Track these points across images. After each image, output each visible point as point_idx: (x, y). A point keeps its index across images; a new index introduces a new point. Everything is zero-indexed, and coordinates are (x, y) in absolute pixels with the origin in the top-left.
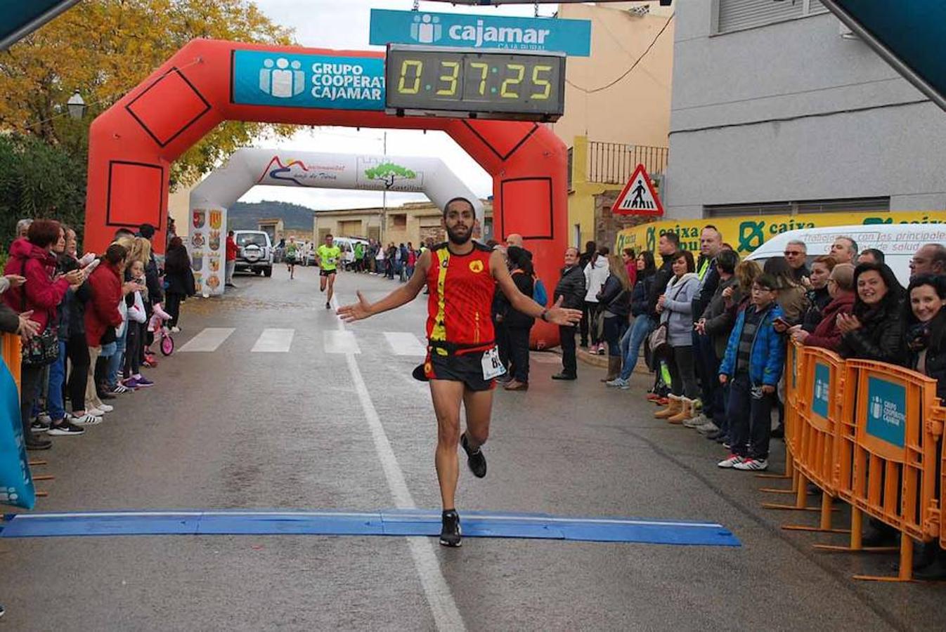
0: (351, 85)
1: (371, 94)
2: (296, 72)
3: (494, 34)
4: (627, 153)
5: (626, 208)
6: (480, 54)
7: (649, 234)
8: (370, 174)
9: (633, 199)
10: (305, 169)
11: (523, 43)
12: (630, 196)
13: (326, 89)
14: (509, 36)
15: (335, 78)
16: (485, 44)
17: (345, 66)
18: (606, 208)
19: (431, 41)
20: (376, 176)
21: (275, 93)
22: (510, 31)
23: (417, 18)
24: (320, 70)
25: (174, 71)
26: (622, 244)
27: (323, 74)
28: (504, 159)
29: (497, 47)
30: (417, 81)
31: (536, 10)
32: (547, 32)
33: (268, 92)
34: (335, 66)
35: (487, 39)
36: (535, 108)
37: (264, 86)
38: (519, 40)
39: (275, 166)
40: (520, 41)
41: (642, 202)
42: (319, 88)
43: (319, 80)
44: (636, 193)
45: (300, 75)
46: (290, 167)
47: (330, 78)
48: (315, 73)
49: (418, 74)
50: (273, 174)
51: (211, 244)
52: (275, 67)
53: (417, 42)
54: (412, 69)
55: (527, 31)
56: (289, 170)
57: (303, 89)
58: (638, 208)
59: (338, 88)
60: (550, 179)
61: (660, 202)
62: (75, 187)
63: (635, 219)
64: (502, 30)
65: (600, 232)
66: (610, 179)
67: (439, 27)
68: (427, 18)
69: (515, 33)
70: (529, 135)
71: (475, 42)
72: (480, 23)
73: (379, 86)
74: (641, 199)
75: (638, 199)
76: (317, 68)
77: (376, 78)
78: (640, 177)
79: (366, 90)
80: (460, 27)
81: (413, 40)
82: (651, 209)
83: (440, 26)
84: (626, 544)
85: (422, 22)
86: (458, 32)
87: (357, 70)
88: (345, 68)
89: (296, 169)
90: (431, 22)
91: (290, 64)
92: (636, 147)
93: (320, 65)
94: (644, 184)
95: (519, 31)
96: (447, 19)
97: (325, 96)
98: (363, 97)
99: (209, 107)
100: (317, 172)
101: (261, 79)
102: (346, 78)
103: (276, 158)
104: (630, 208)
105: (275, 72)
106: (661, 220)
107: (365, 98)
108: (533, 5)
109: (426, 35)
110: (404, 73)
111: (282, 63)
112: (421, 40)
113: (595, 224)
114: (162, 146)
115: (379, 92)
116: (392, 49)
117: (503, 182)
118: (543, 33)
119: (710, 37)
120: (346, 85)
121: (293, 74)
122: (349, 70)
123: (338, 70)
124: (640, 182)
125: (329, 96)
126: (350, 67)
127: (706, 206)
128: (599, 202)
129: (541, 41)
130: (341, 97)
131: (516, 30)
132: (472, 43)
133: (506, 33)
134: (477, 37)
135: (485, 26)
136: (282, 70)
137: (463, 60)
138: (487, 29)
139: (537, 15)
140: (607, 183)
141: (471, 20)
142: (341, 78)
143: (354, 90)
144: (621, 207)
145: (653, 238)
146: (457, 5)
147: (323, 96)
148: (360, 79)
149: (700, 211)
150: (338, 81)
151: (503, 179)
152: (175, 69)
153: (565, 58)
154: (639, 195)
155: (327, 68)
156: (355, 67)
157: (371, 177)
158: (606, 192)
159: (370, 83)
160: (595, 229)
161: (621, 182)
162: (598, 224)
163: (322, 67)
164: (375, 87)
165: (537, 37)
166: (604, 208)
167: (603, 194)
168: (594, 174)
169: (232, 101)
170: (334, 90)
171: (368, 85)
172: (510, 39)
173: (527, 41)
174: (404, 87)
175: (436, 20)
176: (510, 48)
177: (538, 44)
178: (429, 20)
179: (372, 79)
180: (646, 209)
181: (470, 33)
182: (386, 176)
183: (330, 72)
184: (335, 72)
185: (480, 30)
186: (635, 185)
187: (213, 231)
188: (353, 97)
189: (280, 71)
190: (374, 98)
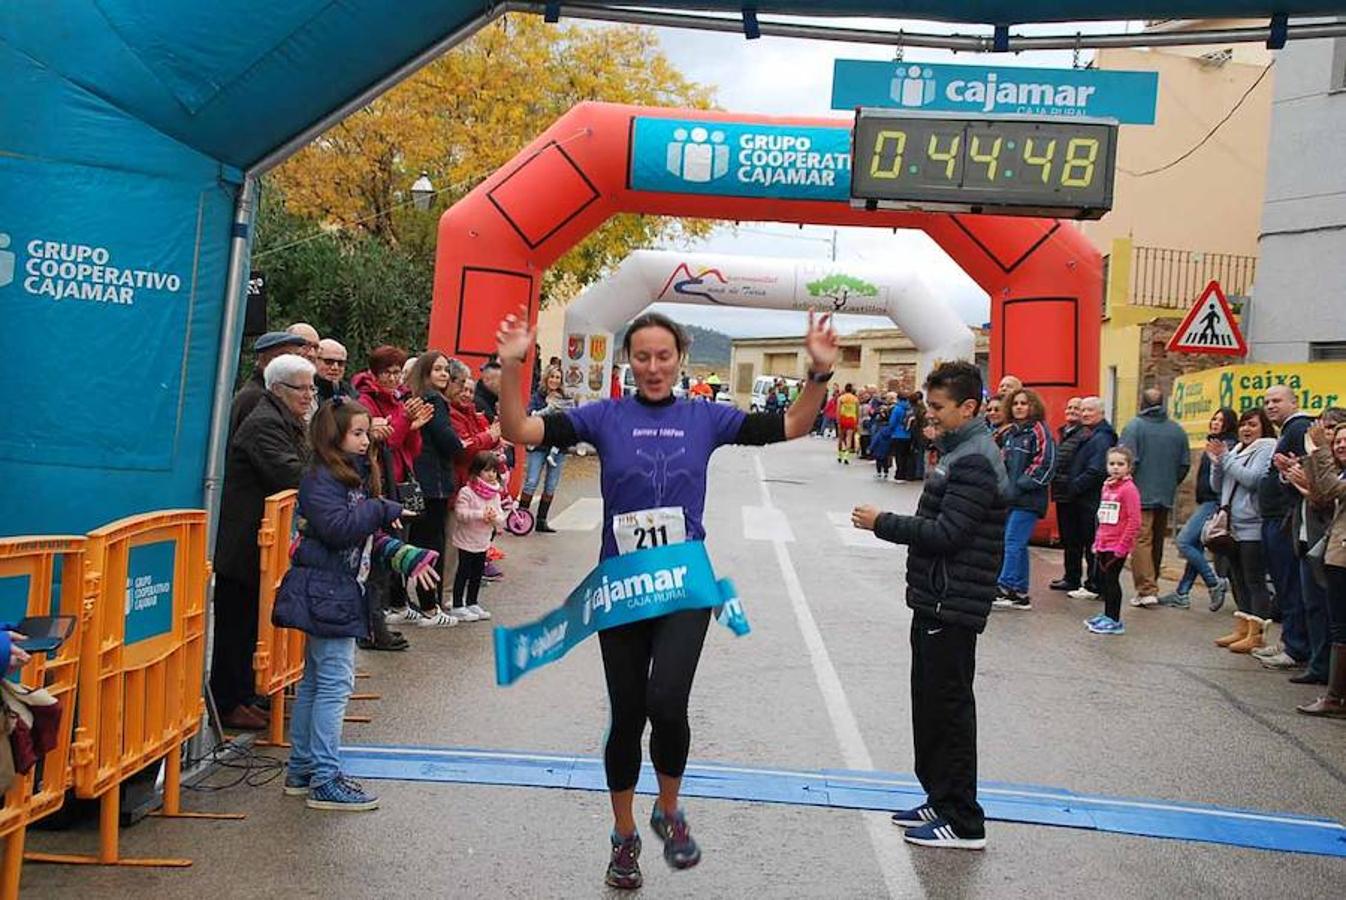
0: (792, 164)
1: (820, 177)
2: (717, 147)
3: (1012, 93)
4: (1192, 264)
5: (1189, 344)
6: (990, 122)
7: (1224, 383)
8: (814, 289)
9: (1201, 331)
10: (723, 281)
11: (1054, 105)
12: (1197, 327)
13: (759, 170)
14: (1033, 97)
15: (771, 155)
16: (998, 107)
17: (786, 139)
18: (1158, 344)
19: (919, 104)
20: (822, 292)
21: (687, 177)
22: (1036, 89)
23: (900, 72)
24: (751, 145)
25: (553, 146)
26: (1181, 398)
27: (754, 150)
28: (1008, 271)
29: (1015, 111)
30: (898, 160)
31: (1076, 58)
32: (1092, 90)
33: (678, 174)
34: (771, 138)
35: (1001, 99)
36: (1069, 199)
37: (672, 166)
38: (1048, 102)
39: (682, 276)
40: (1051, 103)
41: (1214, 336)
42: (749, 168)
43: (748, 157)
44: (1206, 322)
45: (723, 151)
46: (703, 278)
47: (764, 154)
48: (744, 149)
49: (900, 150)
50: (678, 288)
51: (591, 382)
52: (689, 140)
53: (900, 105)
54: (891, 143)
55: (1060, 89)
56: (701, 282)
57: (726, 170)
58: (1208, 345)
59: (774, 169)
60: (1075, 300)
61: (1243, 336)
62: (416, 301)
63: (1202, 360)
64: (1024, 88)
65: (1148, 377)
66: (1165, 301)
67: (932, 85)
68: (914, 72)
69: (1043, 92)
70: (1046, 236)
71: (983, 104)
72: (992, 77)
73: (832, 166)
74: (1213, 331)
75: (1209, 332)
76: (747, 141)
77: (828, 156)
78: (1213, 299)
79: (815, 173)
80: (962, 84)
81: (893, 101)
82: (1227, 346)
83: (933, 83)
84: (1191, 842)
85: (907, 76)
86: (960, 91)
87: (803, 144)
88: (785, 142)
89: (711, 281)
90: (921, 76)
91: (709, 136)
92: (1205, 255)
93: (750, 136)
94: (1219, 310)
95: (1049, 89)
96: (944, 73)
97: (757, 181)
98: (809, 182)
99: (598, 195)
100: (739, 285)
101: (669, 156)
102: (787, 154)
103: (684, 266)
104: (1196, 344)
105: (689, 147)
106: (1243, 363)
107: (813, 183)
108: (1072, 51)
109: (912, 95)
110: (878, 148)
111: (700, 134)
112: (904, 103)
113: (1141, 365)
114: (532, 247)
115: (832, 176)
116: (862, 115)
117: (1006, 303)
118: (1085, 92)
119: (1331, 94)
120: (786, 165)
121: (714, 150)
122: (791, 143)
123: (775, 144)
124: (1212, 306)
125: (762, 180)
126: (793, 140)
127: (1314, 344)
128: (1148, 333)
129: (1082, 103)
130: (778, 181)
131: (1044, 87)
132: (979, 106)
133: (1030, 92)
134: (987, 98)
135: (998, 83)
136: (699, 144)
137: (965, 130)
138: (1002, 86)
139: (1076, 66)
140: (1160, 306)
141: (979, 73)
142: (779, 155)
143: (797, 172)
144: (1182, 343)
145: (1229, 389)
146: (959, 53)
147: (753, 180)
148: (806, 157)
149: (1306, 349)
150: (775, 159)
151: (1007, 299)
152: (554, 142)
153: (1116, 128)
154: (1210, 325)
155: (761, 141)
156: (800, 140)
157: (815, 293)
158: (1157, 320)
159: (820, 162)
160: (1141, 374)
161: (1181, 305)
162: (1147, 365)
163: (753, 140)
164: (827, 168)
165: (1076, 97)
166: (1155, 343)
167: (1154, 323)
168: (1140, 295)
169: (628, 186)
170: (769, 171)
171: (817, 166)
172: (1036, 101)
173: (1059, 101)
174: (879, 169)
175: (928, 73)
176: (1035, 112)
177: (1076, 108)
178: (918, 74)
179: (822, 157)
180: (1221, 346)
181: (977, 92)
182: (836, 292)
183: (765, 147)
184: (771, 146)
185: (992, 87)
186: (1205, 311)
187: (594, 363)
188: (796, 182)
189: (696, 146)
190: (824, 183)
